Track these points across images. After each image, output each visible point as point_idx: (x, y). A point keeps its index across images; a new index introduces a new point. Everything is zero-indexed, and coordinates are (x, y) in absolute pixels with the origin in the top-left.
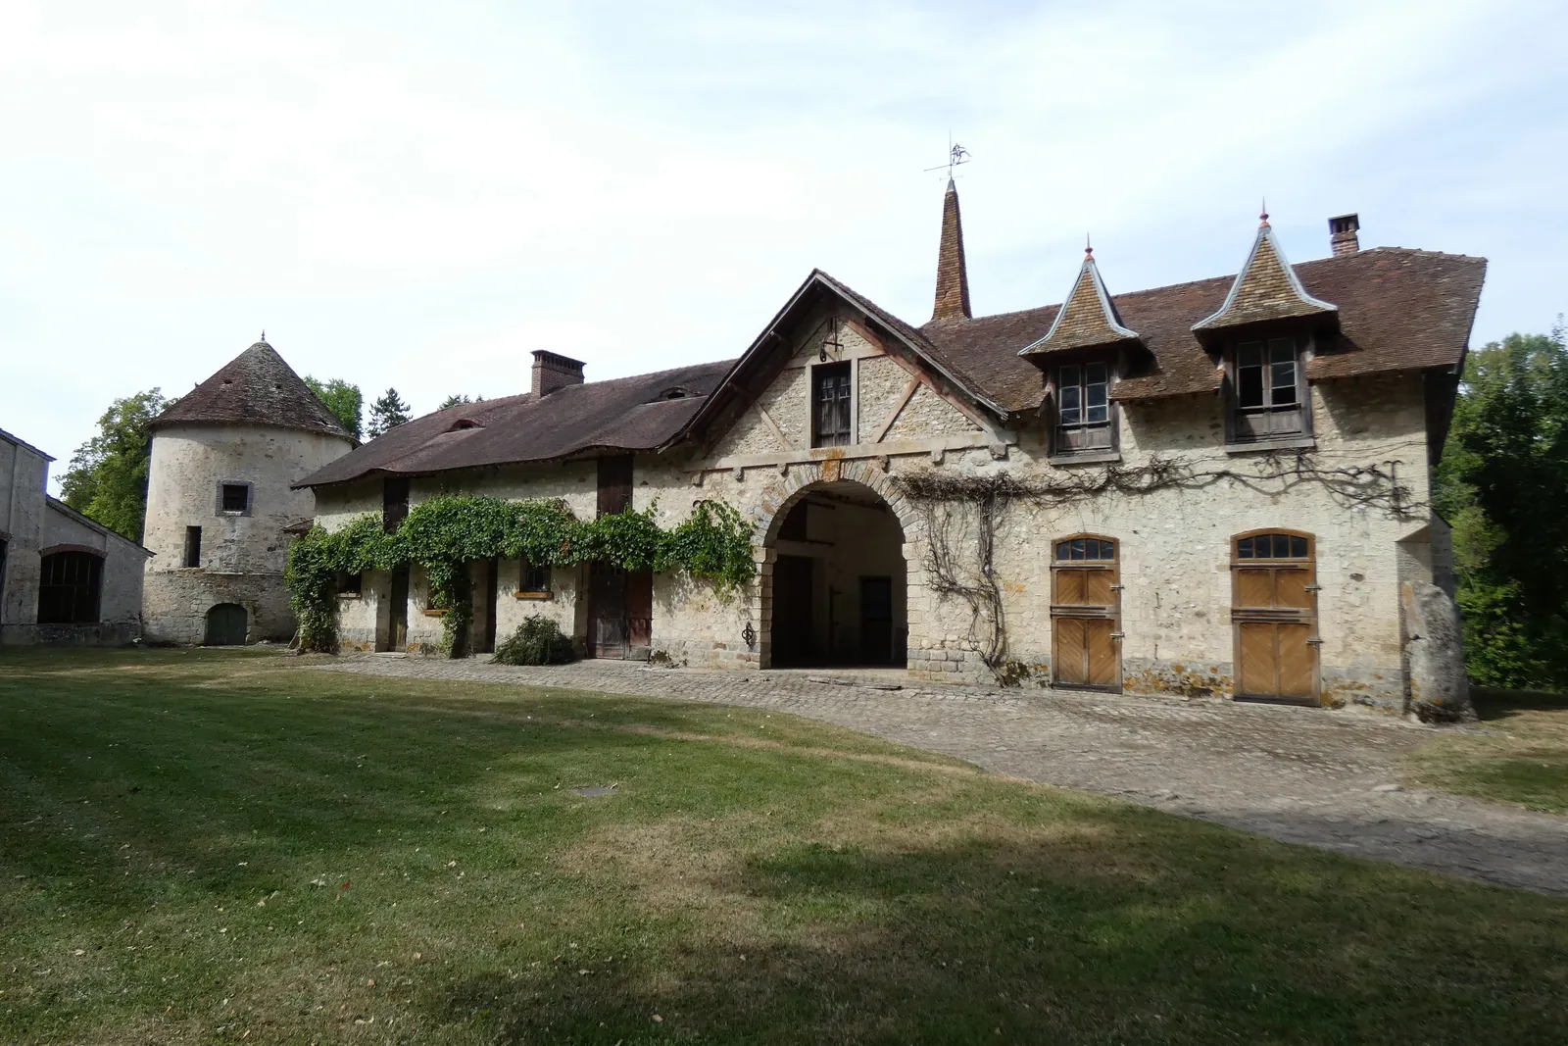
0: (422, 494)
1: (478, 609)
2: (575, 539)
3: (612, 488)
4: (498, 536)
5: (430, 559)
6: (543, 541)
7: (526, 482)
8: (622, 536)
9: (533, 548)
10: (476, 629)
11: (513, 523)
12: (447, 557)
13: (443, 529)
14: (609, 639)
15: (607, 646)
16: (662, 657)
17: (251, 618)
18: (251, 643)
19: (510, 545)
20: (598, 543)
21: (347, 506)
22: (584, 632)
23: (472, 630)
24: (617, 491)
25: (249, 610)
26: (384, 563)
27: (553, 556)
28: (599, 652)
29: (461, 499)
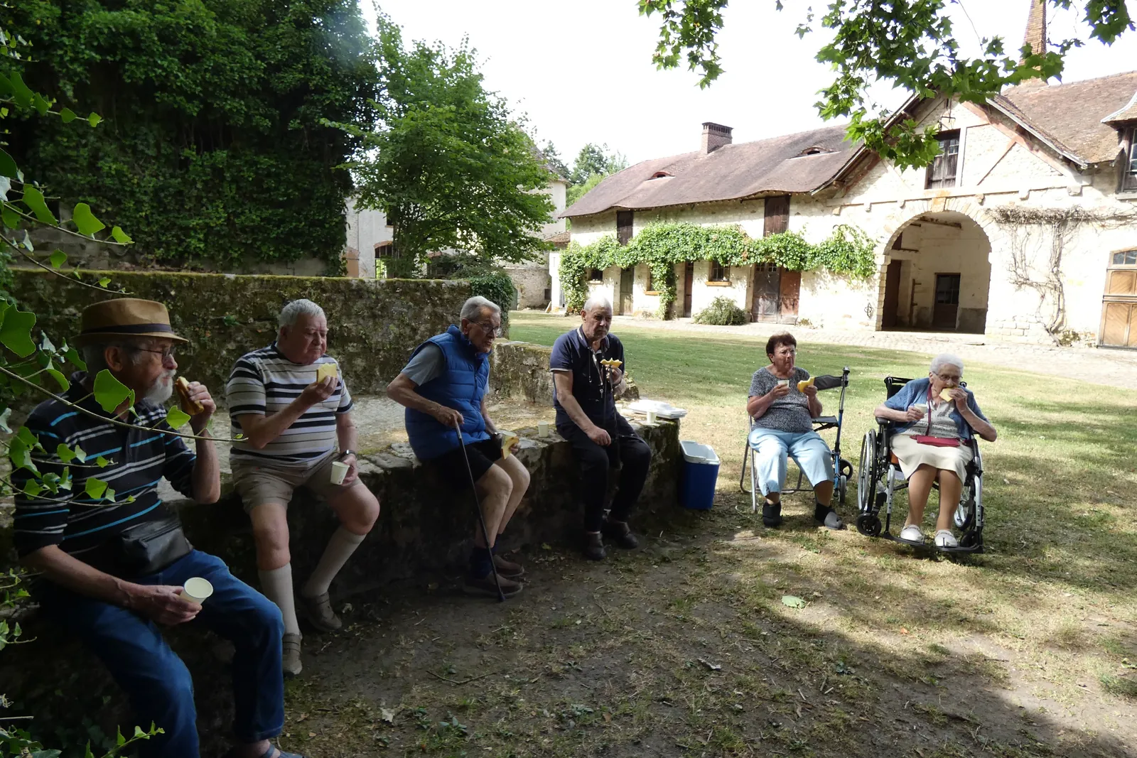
0: (642, 221)
1: (680, 291)
2: (751, 250)
3: (775, 217)
4: (697, 247)
5: (653, 261)
6: (730, 251)
7: (713, 213)
8: (785, 248)
9: (722, 255)
10: (679, 303)
11: (708, 240)
12: (664, 261)
13: (661, 243)
14: (767, 311)
15: (765, 314)
16: (805, 322)
17: (520, 294)
18: (520, 309)
19: (708, 253)
20: (767, 252)
21: (592, 229)
22: (750, 306)
23: (676, 304)
24: (778, 219)
25: (519, 290)
26: (622, 263)
27: (735, 260)
28: (760, 319)
29: (670, 225)
